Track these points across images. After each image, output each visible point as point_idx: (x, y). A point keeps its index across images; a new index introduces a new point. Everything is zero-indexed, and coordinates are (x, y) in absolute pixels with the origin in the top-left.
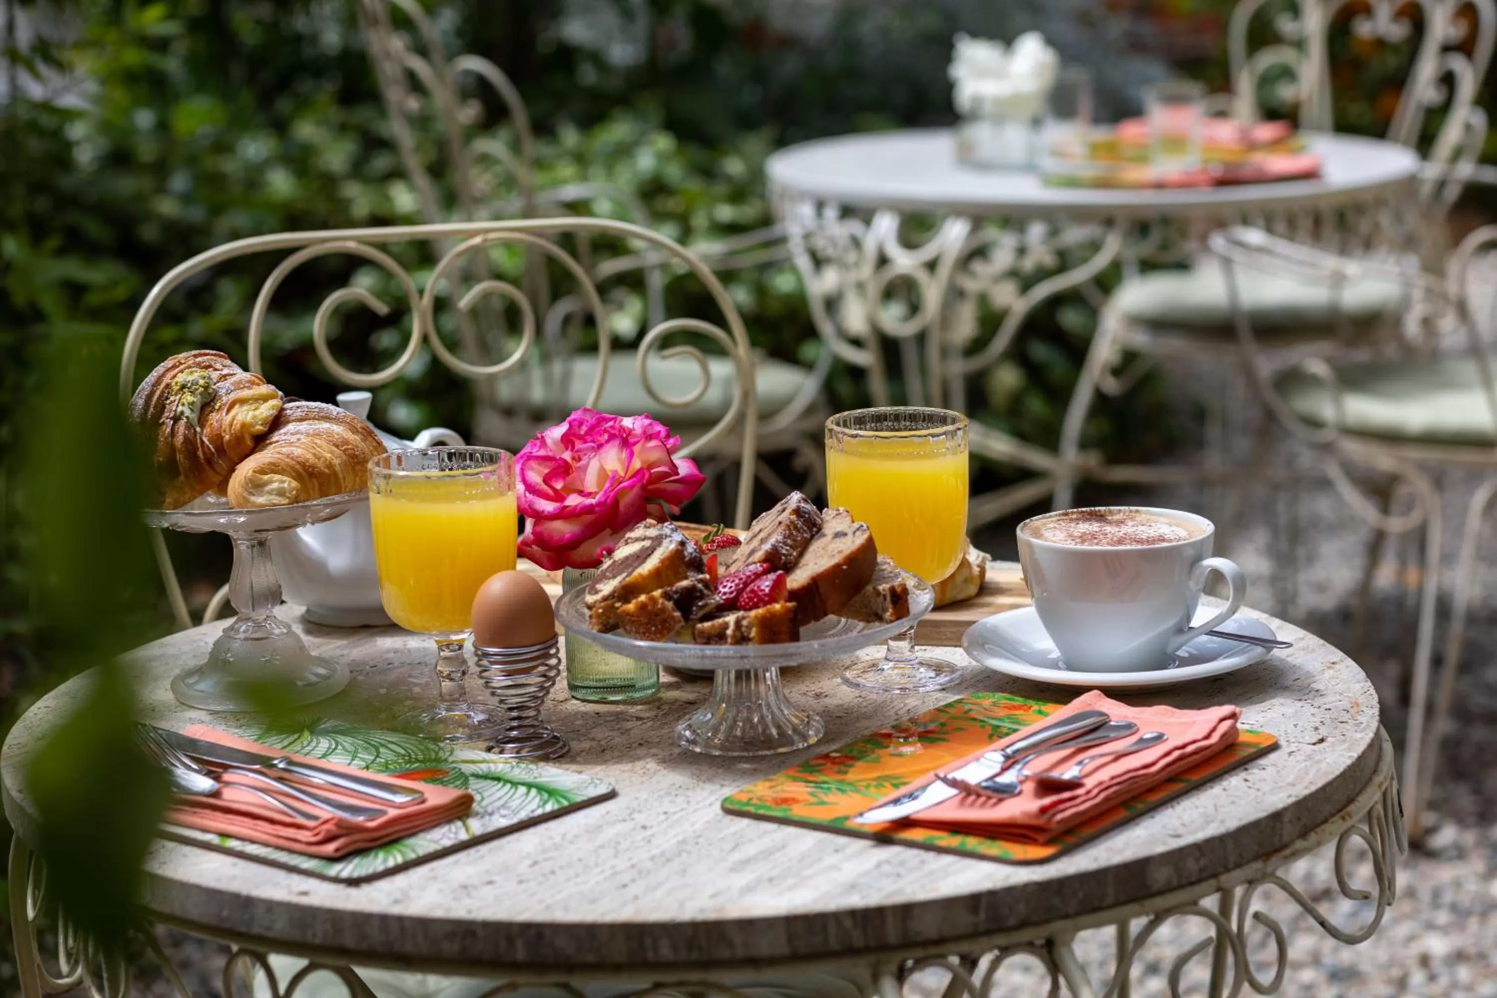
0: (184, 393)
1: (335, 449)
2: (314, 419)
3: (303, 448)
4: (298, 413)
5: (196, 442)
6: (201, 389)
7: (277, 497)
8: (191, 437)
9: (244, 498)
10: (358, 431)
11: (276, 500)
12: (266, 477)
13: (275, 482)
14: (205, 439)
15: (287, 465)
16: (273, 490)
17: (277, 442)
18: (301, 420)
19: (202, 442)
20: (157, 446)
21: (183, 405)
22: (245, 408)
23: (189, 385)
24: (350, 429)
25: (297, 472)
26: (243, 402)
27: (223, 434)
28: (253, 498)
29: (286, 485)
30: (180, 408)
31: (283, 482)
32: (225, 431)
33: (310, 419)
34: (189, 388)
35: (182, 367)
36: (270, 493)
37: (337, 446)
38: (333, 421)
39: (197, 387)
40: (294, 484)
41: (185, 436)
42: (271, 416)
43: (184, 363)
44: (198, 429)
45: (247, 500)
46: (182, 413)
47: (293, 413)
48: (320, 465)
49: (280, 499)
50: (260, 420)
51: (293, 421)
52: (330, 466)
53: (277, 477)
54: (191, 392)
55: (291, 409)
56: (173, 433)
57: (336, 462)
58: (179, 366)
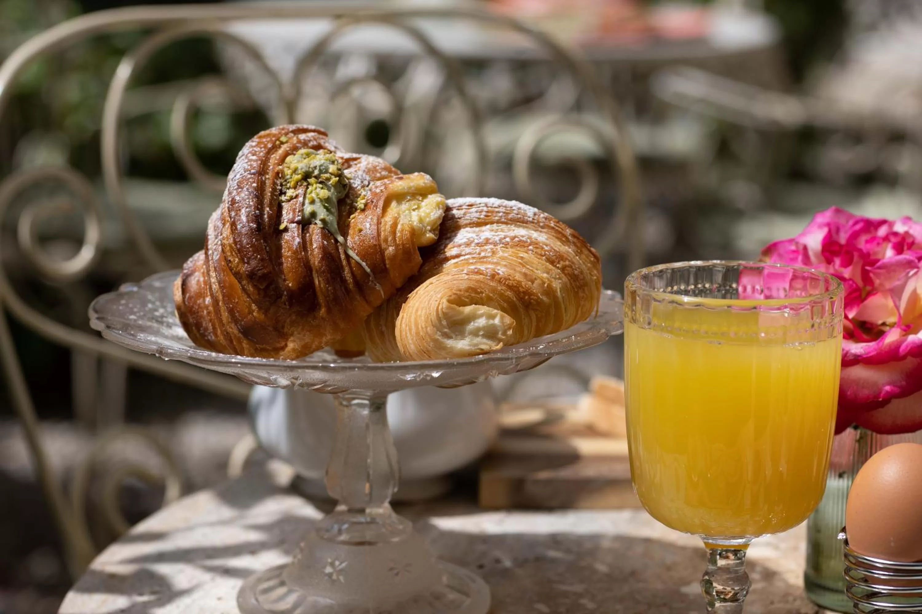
0: (309, 184)
1: (551, 267)
2: (498, 222)
3: (505, 266)
4: (473, 214)
5: (340, 259)
6: (334, 180)
7: (485, 340)
8: (331, 250)
9: (436, 341)
10: (568, 240)
11: (485, 344)
12: (468, 309)
13: (481, 316)
14: (351, 253)
15: (494, 290)
16: (478, 329)
17: (457, 256)
18: (479, 224)
19: (348, 257)
20: (281, 264)
21: (313, 202)
22: (404, 206)
23: (316, 172)
24: (557, 238)
25: (508, 300)
26: (400, 197)
27: (384, 246)
28: (450, 343)
29: (497, 321)
30: (308, 209)
31: (493, 317)
32: (386, 240)
33: (492, 223)
34: (316, 177)
35: (284, 147)
36: (475, 333)
37: (552, 263)
38: (530, 225)
39: (327, 175)
40: (508, 320)
41: (324, 249)
42: (439, 218)
43: (287, 142)
44: (340, 239)
45: (440, 346)
46: (313, 215)
47: (465, 214)
48: (535, 288)
49: (490, 342)
50: (428, 225)
51: (466, 225)
52: (549, 292)
53: (483, 309)
54: (321, 183)
55: (459, 208)
56: (304, 245)
57: (557, 285)
58: (280, 147)
